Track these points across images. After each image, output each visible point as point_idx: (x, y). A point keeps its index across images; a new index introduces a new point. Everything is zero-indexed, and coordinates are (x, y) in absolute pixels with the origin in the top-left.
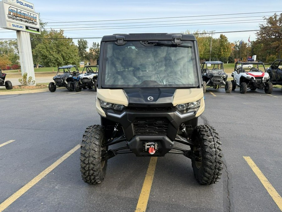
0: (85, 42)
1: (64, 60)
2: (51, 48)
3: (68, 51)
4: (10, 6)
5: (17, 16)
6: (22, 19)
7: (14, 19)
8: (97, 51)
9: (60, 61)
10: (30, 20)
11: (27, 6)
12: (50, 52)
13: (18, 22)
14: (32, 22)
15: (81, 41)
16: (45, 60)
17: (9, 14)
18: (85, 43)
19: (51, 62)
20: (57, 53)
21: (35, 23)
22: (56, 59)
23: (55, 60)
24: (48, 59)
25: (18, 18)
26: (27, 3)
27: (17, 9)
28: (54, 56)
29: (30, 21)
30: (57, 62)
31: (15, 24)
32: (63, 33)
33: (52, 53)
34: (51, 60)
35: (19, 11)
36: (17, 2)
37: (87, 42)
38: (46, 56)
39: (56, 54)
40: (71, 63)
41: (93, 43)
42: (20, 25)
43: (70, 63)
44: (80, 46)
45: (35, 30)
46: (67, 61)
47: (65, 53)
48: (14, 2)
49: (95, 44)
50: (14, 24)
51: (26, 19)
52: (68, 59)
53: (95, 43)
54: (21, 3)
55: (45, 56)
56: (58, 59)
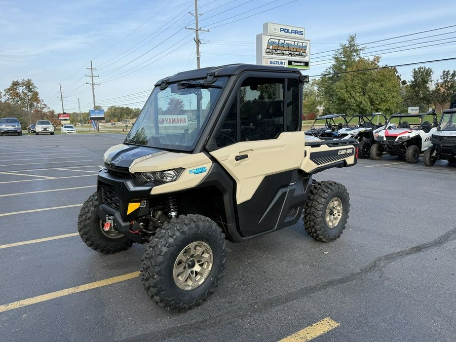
0: (427, 70)
1: (372, 105)
2: (353, 87)
3: (383, 89)
4: (270, 37)
5: (278, 50)
6: (284, 52)
7: (272, 54)
8: (449, 86)
9: (364, 106)
10: (296, 51)
11: (295, 32)
12: (350, 94)
13: (278, 56)
14: (298, 53)
15: (420, 71)
16: (342, 106)
17: (267, 48)
18: (428, 73)
19: (350, 108)
20: (362, 94)
21: (303, 54)
22: (358, 103)
23: (357, 106)
24: (346, 103)
25: (279, 52)
26: (295, 29)
27: (279, 40)
28: (356, 100)
29: (296, 53)
30: (360, 108)
31: (274, 60)
32: (378, 62)
33: (354, 94)
34: (350, 105)
35: (281, 42)
36: (281, 31)
37: (431, 71)
38: (345, 100)
39: (360, 97)
40: (384, 109)
41: (444, 71)
42: (280, 61)
43: (382, 110)
44: (416, 80)
45: (303, 64)
46: (377, 106)
47: (375, 93)
48: (276, 31)
49: (447, 74)
50: (272, 60)
51: (290, 51)
52: (380, 103)
53: (448, 71)
54: (286, 31)
55: (342, 99)
56: (361, 103)
